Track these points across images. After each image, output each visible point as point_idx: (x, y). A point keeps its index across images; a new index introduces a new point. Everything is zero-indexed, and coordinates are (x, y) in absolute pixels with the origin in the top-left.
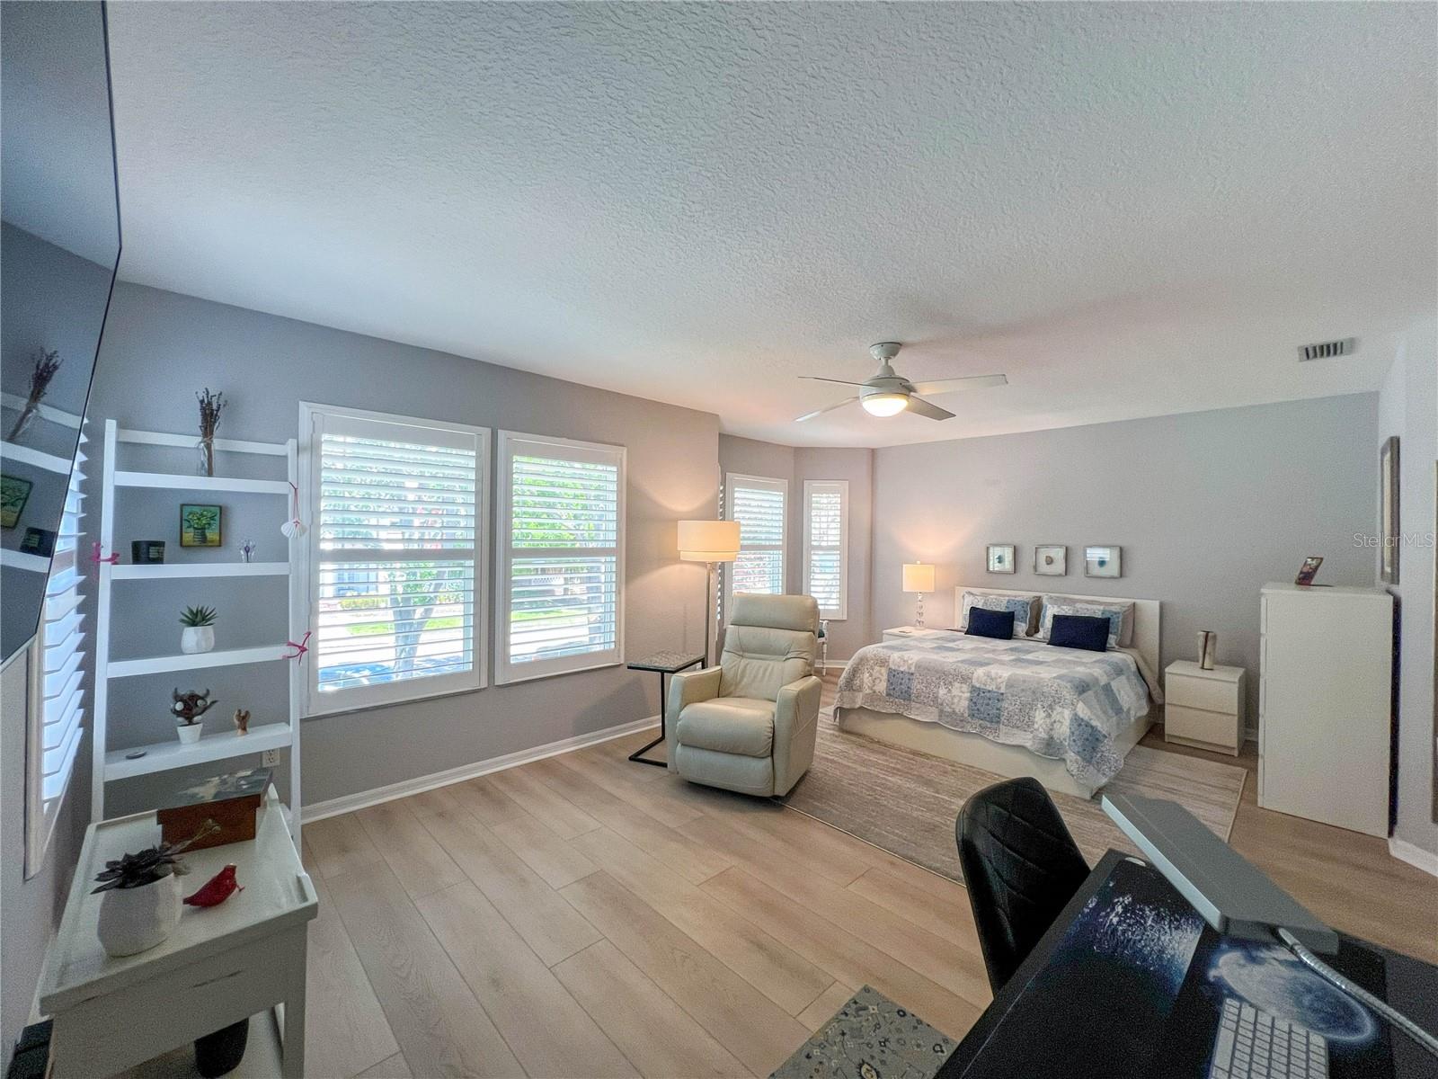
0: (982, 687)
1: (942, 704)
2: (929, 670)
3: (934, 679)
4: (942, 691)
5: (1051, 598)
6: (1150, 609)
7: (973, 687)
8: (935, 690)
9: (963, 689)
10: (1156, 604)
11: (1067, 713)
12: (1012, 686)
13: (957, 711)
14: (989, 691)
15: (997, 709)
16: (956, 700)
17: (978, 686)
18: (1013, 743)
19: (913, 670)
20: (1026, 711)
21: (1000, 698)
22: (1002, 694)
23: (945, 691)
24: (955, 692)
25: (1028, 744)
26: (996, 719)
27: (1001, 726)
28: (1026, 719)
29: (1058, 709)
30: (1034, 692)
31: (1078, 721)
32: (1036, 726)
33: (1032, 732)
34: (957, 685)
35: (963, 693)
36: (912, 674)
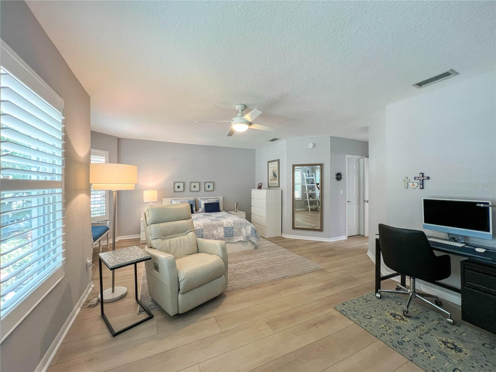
0: (227, 226)
1: (215, 236)
2: (208, 226)
3: (211, 229)
4: (215, 232)
5: (200, 198)
6: (221, 198)
7: (224, 227)
8: (213, 232)
9: (221, 229)
10: (222, 197)
11: (250, 227)
12: (235, 224)
13: (221, 237)
14: (229, 227)
15: (232, 232)
16: (220, 233)
17: (226, 226)
18: (237, 241)
19: (202, 228)
20: (240, 229)
21: (233, 228)
22: (233, 227)
23: (216, 231)
24: (219, 231)
25: (242, 239)
26: (232, 236)
27: (234, 237)
28: (240, 232)
29: (247, 227)
30: (241, 224)
31: (252, 228)
32: (243, 233)
33: (242, 236)
34: (219, 228)
35: (222, 230)
36: (203, 229)
